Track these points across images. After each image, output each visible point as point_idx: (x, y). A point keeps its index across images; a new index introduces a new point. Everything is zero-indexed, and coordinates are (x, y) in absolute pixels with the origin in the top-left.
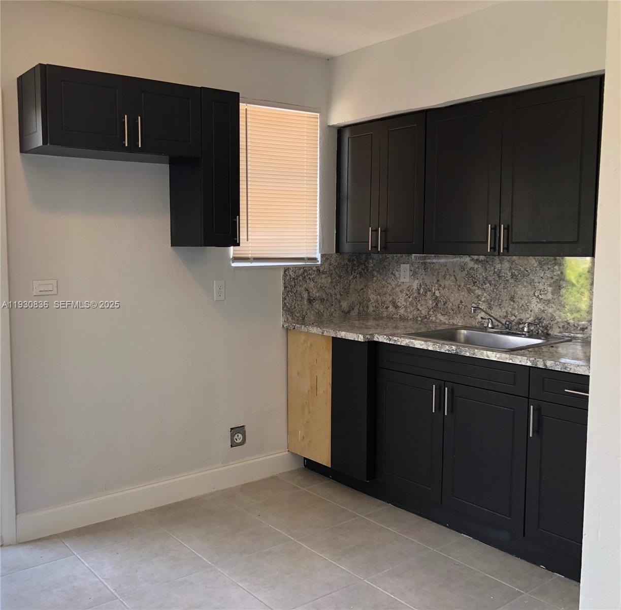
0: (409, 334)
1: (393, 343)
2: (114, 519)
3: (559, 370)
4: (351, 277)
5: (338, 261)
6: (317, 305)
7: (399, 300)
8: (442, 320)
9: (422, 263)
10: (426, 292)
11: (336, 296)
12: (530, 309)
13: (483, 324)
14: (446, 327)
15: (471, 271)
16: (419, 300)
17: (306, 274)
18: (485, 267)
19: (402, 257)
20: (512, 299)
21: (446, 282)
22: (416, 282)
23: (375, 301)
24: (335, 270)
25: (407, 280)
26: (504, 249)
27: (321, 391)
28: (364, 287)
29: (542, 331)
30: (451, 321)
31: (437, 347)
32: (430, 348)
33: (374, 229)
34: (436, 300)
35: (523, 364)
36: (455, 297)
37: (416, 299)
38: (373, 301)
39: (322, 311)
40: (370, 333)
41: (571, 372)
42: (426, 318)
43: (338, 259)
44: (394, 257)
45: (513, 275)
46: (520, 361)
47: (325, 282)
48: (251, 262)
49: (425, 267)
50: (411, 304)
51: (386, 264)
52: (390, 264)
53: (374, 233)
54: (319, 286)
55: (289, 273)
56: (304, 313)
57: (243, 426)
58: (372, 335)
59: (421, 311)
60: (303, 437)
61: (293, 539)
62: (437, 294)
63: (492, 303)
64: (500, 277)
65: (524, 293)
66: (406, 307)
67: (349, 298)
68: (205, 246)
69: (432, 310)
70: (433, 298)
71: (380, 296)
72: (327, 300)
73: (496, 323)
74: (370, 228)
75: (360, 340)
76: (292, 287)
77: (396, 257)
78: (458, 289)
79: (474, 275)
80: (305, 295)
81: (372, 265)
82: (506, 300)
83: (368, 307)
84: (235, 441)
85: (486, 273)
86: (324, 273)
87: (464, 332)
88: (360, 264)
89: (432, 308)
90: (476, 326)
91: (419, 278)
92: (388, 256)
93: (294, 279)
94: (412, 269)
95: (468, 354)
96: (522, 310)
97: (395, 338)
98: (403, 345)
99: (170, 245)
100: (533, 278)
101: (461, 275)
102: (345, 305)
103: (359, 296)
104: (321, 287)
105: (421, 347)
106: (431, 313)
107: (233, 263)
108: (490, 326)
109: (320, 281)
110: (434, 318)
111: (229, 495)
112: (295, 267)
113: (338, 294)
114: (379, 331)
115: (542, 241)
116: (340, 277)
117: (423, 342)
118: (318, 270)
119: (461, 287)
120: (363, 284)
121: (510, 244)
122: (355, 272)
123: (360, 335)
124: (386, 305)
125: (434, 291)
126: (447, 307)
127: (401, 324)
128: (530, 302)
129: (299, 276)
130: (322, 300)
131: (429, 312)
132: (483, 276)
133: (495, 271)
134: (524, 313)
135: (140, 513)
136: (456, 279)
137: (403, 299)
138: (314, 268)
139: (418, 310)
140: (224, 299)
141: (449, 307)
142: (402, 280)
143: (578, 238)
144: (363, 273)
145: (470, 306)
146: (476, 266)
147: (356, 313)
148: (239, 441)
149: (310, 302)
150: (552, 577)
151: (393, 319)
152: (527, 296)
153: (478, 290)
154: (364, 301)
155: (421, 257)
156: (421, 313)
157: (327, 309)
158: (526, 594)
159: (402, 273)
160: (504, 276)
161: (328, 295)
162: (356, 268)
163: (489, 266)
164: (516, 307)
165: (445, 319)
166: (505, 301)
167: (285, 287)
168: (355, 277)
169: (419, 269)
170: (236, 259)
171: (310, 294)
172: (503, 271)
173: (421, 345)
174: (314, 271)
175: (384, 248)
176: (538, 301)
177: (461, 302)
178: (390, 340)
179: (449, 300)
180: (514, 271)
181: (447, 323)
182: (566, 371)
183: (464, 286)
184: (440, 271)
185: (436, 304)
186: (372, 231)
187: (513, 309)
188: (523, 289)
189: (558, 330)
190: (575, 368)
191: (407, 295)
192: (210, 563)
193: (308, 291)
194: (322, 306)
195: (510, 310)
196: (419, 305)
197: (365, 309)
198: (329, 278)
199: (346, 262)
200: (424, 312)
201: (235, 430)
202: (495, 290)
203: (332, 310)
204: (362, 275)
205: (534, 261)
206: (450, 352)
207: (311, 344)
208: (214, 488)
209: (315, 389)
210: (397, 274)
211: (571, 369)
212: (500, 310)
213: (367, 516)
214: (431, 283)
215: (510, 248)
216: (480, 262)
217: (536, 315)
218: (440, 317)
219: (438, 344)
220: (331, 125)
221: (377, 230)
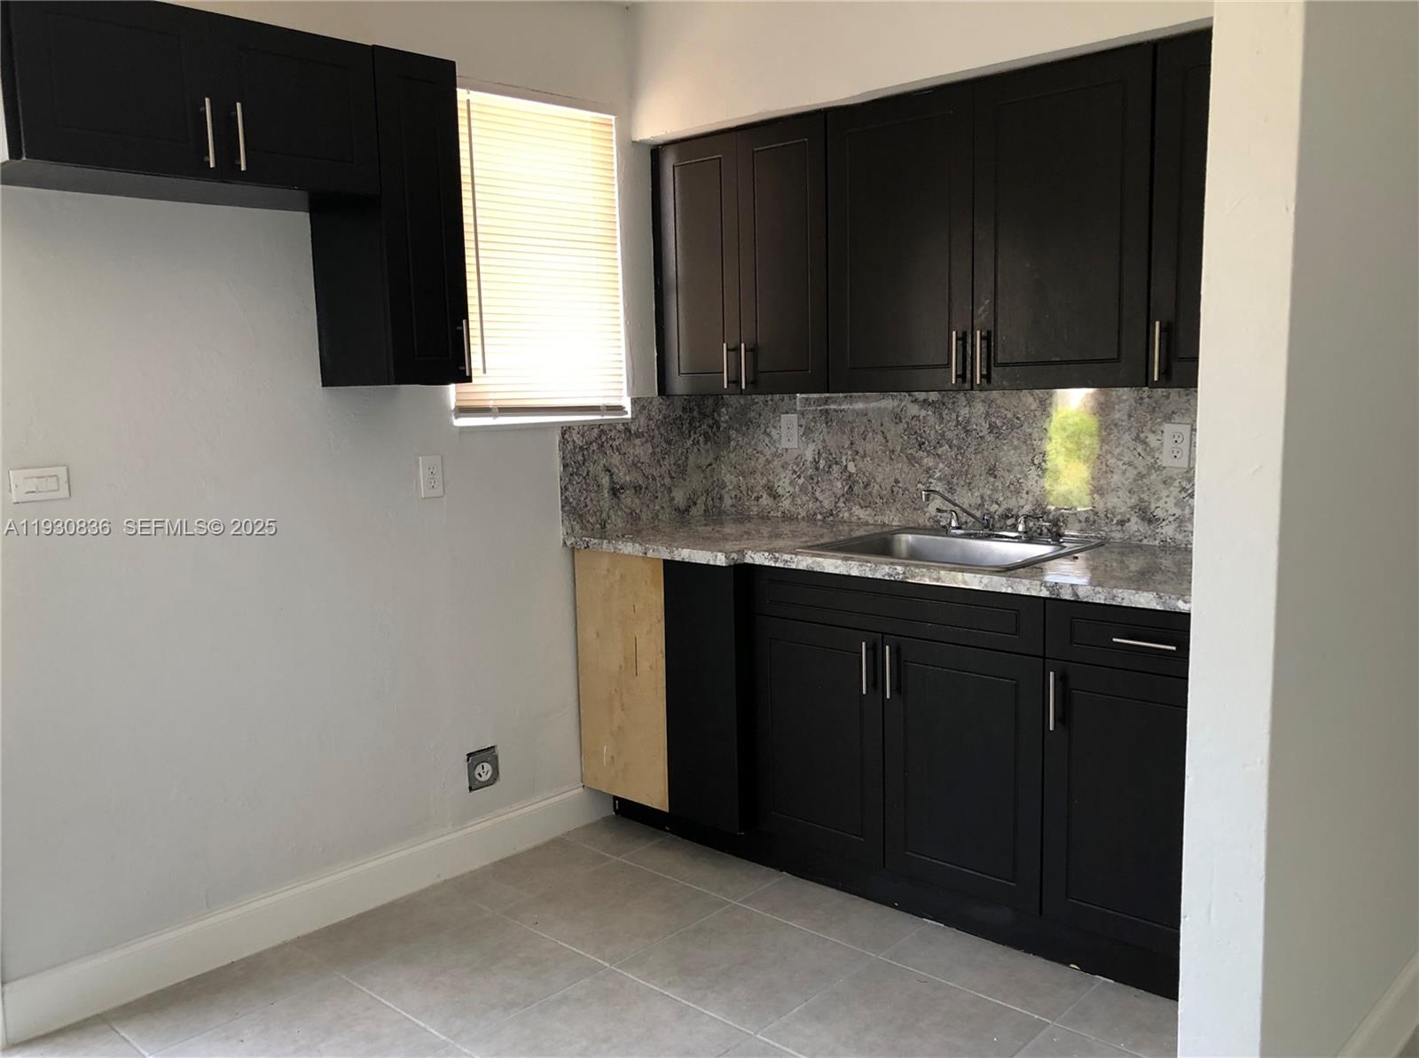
0: (809, 547)
1: (781, 565)
2: (229, 965)
3: (1102, 602)
4: (690, 442)
5: (663, 412)
6: (628, 499)
7: (781, 483)
8: (862, 516)
9: (821, 411)
10: (830, 467)
11: (663, 479)
12: (1026, 489)
13: (938, 522)
14: (871, 530)
15: (913, 423)
16: (818, 482)
17: (604, 439)
18: (941, 414)
19: (783, 400)
20: (992, 472)
21: (867, 445)
22: (812, 447)
23: (734, 487)
24: (658, 429)
25: (794, 444)
26: (982, 376)
27: (644, 665)
28: (713, 461)
29: (1048, 530)
30: (879, 519)
31: (868, 569)
32: (855, 572)
33: (732, 346)
34: (850, 479)
35: (1034, 594)
36: (884, 474)
37: (813, 479)
38: (731, 487)
39: (638, 511)
40: (737, 548)
41: (1124, 604)
42: (832, 515)
43: (664, 407)
44: (767, 401)
45: (992, 427)
46: (1028, 589)
47: (642, 453)
48: (495, 416)
49: (827, 418)
50: (803, 489)
51: (753, 414)
52: (760, 415)
53: (732, 353)
54: (630, 460)
55: (571, 436)
56: (604, 515)
57: (492, 747)
58: (741, 552)
59: (821, 502)
60: (613, 758)
61: (608, 965)
62: (852, 468)
63: (955, 480)
64: (967, 432)
65: (1014, 461)
66: (793, 496)
67: (687, 483)
68: (395, 384)
69: (842, 500)
70: (844, 477)
71: (744, 477)
72: (646, 488)
73: (964, 517)
74: (725, 345)
75: (718, 563)
76: (580, 465)
77: (772, 400)
78: (891, 459)
79: (920, 429)
80: (605, 481)
81: (727, 417)
82: (980, 475)
83: (721, 499)
84: (478, 777)
85: (942, 426)
86: (638, 435)
87: (908, 538)
88: (704, 416)
89: (843, 495)
90: (925, 526)
91: (816, 439)
92: (756, 400)
93: (581, 448)
94: (803, 422)
95: (927, 581)
96: (1011, 491)
97: (787, 557)
98: (802, 568)
99: (321, 384)
100: (1030, 431)
101: (894, 431)
102: (680, 497)
103: (705, 478)
104: (634, 464)
105: (837, 571)
106: (841, 504)
107: (456, 418)
108: (954, 524)
109: (632, 451)
110: (846, 515)
111: (469, 886)
112: (583, 424)
113: (667, 476)
114: (751, 543)
115: (1053, 360)
116: (669, 443)
117: (839, 562)
118: (628, 430)
119: (896, 453)
120: (712, 456)
121: (992, 366)
122: (695, 433)
123: (719, 554)
124: (756, 494)
125: (845, 464)
126: (870, 493)
127: (786, 528)
128: (1026, 476)
129: (591, 443)
130: (637, 489)
131: (836, 503)
132: (937, 432)
133: (958, 421)
134: (1014, 499)
135: (285, 944)
136: (885, 438)
137: (787, 481)
138: (620, 427)
139: (817, 500)
140: (442, 494)
141: (875, 491)
142: (784, 444)
143: (1119, 354)
144: (711, 434)
145: (914, 488)
146: (923, 413)
147: (702, 512)
148: (485, 778)
149: (614, 494)
150: (1093, 985)
151: (769, 519)
152: (1020, 464)
153: (929, 459)
154: (714, 489)
155: (818, 399)
156: (822, 507)
157: (648, 506)
158: (1055, 1023)
159: (784, 431)
160: (975, 429)
161: (647, 478)
162: (698, 424)
163: (946, 411)
164: (1000, 488)
165: (868, 515)
166: (978, 477)
167: (565, 466)
168: (696, 443)
169: (815, 422)
170: (463, 411)
171: (614, 477)
172: (973, 420)
173: (837, 567)
174: (619, 431)
175: (752, 383)
176: (1040, 473)
177: (897, 481)
178: (776, 560)
179: (874, 478)
180: (993, 420)
181: (871, 522)
182: (1114, 603)
183: (902, 451)
184: (854, 425)
185: (850, 487)
186: (728, 350)
187: (995, 490)
188: (1013, 451)
189: (1078, 526)
190: (1132, 597)
191: (795, 472)
192: (444, 1038)
193: (610, 471)
194: (637, 501)
195: (989, 493)
196: (819, 490)
197: (717, 503)
198: (649, 445)
199: (679, 412)
200: (827, 504)
201: (475, 758)
202: (960, 457)
203: (657, 507)
204: (709, 436)
205: (1031, 399)
206: (892, 579)
207: (621, 576)
208: (439, 876)
209: (632, 662)
210: (774, 433)
211: (1123, 599)
212: (969, 494)
213: (746, 901)
214: (838, 447)
215: (994, 375)
216: (929, 404)
217: (1037, 501)
218: (857, 511)
219: (869, 564)
220: (638, 140)
221: (737, 350)
